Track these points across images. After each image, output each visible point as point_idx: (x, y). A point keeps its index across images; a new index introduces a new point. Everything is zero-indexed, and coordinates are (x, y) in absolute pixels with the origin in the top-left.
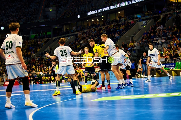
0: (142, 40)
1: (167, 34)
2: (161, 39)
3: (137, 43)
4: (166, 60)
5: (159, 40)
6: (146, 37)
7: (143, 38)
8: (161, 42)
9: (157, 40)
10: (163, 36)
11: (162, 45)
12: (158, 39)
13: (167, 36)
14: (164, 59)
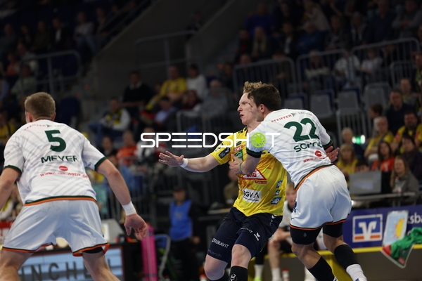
0: (237, 60)
1: (396, 23)
2: (356, 53)
3: (209, 80)
4: (386, 185)
5: (341, 65)
6: (263, 47)
7: (246, 46)
8: (358, 73)
9: (330, 61)
10: (371, 37)
11: (359, 92)
12: (338, 57)
13: (393, 34)
14: (377, 176)
